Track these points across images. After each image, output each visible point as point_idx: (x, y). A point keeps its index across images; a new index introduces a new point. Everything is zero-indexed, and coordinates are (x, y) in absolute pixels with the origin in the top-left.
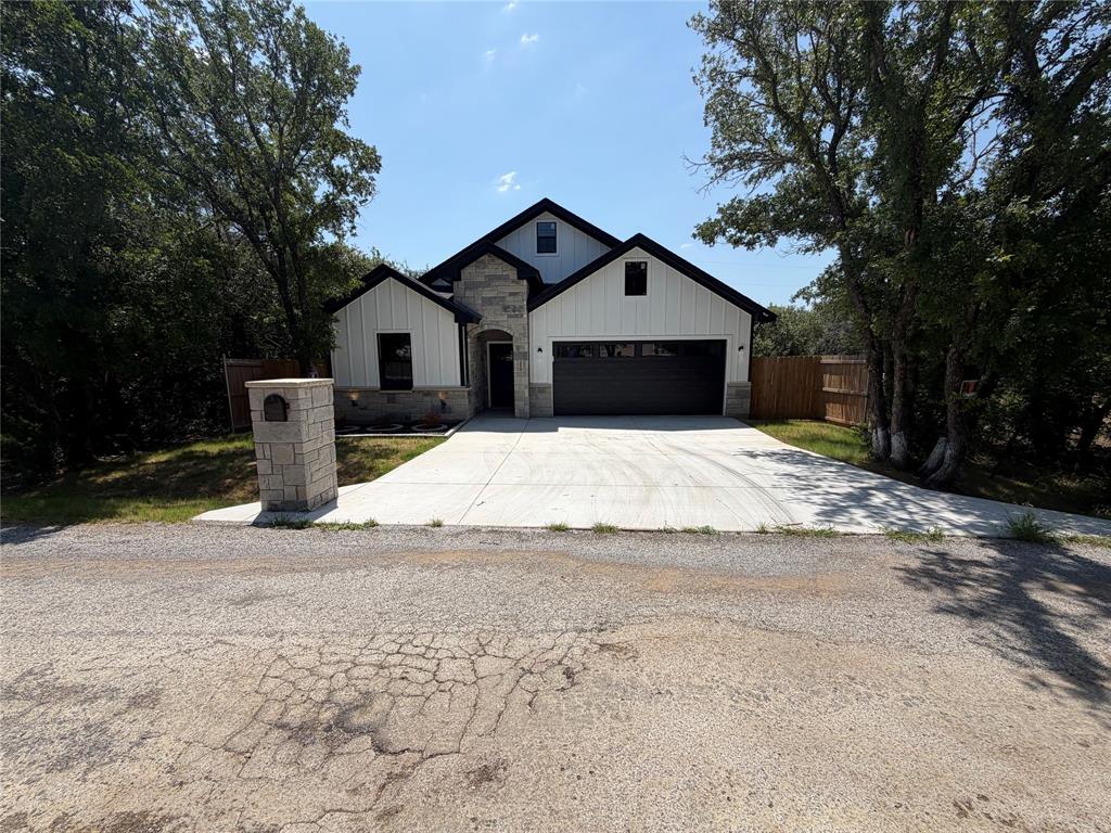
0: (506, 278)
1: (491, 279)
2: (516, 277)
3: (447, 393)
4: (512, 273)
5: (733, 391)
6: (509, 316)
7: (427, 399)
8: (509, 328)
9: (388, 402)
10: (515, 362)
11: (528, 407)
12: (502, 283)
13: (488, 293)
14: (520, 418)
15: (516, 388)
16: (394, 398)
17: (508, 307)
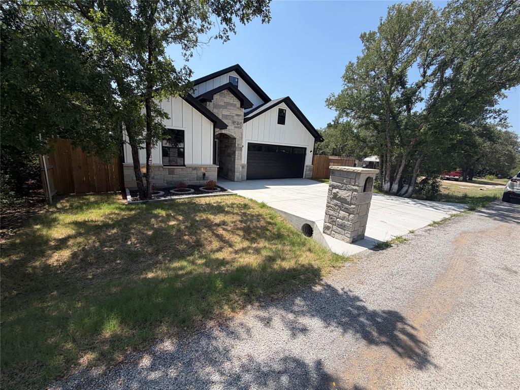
0: (235, 106)
1: (227, 105)
2: (239, 106)
3: (206, 168)
4: (238, 103)
5: (308, 168)
6: (235, 127)
7: (195, 172)
8: (235, 133)
9: (169, 174)
10: (236, 152)
11: (240, 176)
12: (232, 108)
13: (225, 112)
14: (237, 182)
15: (236, 166)
16: (174, 171)
17: (235, 122)
